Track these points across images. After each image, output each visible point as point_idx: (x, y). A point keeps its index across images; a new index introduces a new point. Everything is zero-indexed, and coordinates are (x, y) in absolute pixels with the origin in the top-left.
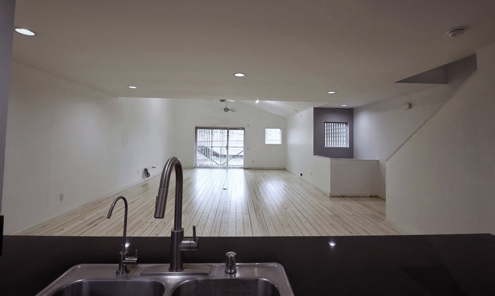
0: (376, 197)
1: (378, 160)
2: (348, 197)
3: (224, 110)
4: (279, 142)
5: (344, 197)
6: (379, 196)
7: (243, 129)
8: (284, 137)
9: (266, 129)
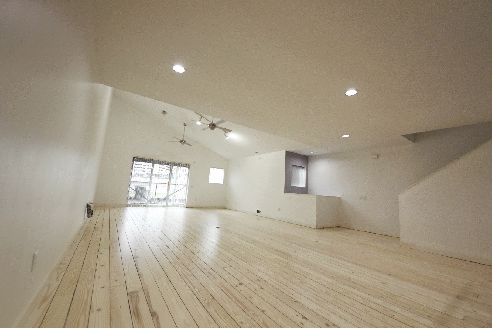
0: (339, 227)
1: (340, 197)
2: (326, 228)
3: (180, 142)
4: (221, 182)
5: (324, 228)
6: (341, 226)
7: (188, 166)
8: (226, 177)
9: (211, 169)
